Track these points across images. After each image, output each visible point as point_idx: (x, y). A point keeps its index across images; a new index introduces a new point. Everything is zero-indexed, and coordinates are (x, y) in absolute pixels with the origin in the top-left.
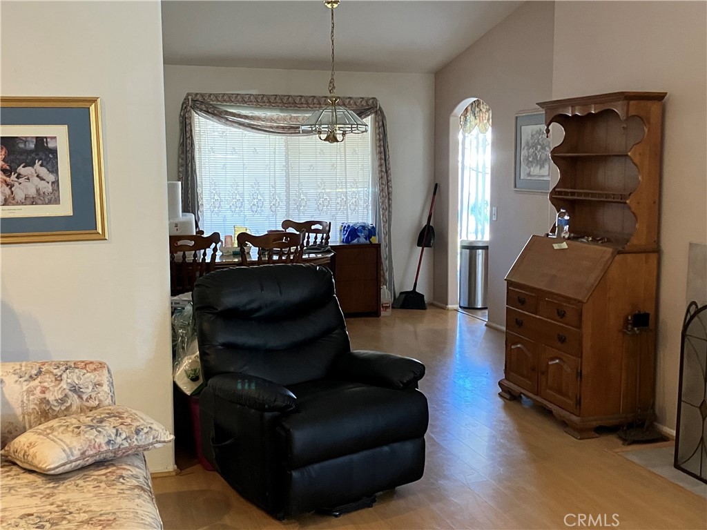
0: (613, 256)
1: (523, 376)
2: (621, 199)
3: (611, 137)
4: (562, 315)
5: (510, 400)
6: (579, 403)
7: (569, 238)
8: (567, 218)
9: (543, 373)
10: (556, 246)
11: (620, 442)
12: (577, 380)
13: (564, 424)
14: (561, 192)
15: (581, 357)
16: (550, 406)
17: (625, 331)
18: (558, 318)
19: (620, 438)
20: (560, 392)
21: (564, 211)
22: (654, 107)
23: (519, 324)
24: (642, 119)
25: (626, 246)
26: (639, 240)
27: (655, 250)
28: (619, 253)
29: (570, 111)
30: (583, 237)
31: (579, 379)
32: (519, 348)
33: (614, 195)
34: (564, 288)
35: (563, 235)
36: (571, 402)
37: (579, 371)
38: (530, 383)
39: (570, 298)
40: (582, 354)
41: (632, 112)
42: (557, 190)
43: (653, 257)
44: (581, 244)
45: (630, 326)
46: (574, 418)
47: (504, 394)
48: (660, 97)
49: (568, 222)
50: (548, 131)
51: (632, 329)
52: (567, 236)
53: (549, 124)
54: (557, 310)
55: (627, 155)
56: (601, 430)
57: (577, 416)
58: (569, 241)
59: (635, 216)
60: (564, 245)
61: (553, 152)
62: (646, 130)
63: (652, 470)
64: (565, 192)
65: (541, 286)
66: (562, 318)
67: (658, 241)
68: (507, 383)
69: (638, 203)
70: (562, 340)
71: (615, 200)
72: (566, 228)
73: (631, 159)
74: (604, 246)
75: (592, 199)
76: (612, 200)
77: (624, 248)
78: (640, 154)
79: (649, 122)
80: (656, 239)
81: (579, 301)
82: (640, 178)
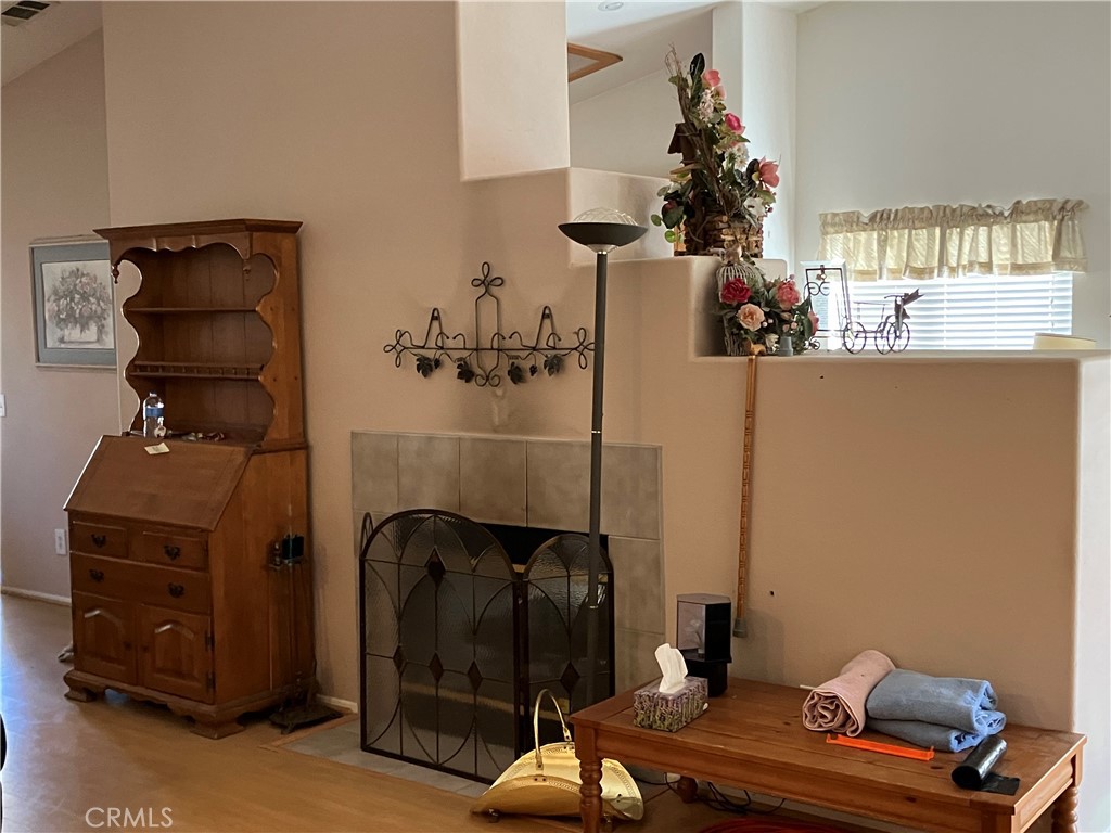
0: (248, 457)
1: (110, 660)
2: (248, 374)
3: (217, 284)
4: (174, 553)
5: (87, 701)
6: (211, 683)
7: (166, 437)
8: (160, 405)
9: (145, 649)
10: (150, 450)
11: (276, 732)
12: (207, 650)
13: (189, 721)
14: (145, 367)
15: (212, 614)
16: (163, 698)
17: (272, 566)
18: (167, 559)
19: (274, 724)
20: (179, 674)
21: (154, 395)
22: (286, 242)
23: (98, 577)
24: (271, 260)
25: (262, 443)
26: (279, 432)
27: (301, 446)
28: (255, 453)
29: (155, 244)
30: (188, 433)
31: (210, 647)
32: (97, 615)
33: (235, 368)
34: (174, 511)
35: (157, 432)
36: (196, 685)
37: (210, 635)
38: (123, 668)
39: (186, 528)
40: (212, 610)
41: (257, 250)
42: (137, 363)
43: (301, 455)
44: (188, 444)
45: (278, 559)
46: (205, 708)
47: (76, 694)
48: (292, 228)
49: (163, 412)
50: (116, 273)
51: (281, 562)
52: (162, 434)
53: (119, 262)
54: (166, 547)
55: (254, 311)
56: (247, 719)
57: (212, 704)
58: (167, 441)
59: (272, 399)
60: (163, 448)
61: (126, 305)
62: (277, 275)
63: (334, 759)
64: (151, 366)
65: (133, 512)
66: (174, 558)
67: (305, 433)
68: (79, 676)
69: (275, 380)
70: (177, 592)
71: (238, 377)
72: (161, 420)
73: (261, 318)
74: (225, 444)
75: (200, 376)
76: (234, 376)
77: (260, 446)
78: (272, 309)
79: (280, 265)
80: (301, 430)
81: (203, 531)
82: (274, 344)
